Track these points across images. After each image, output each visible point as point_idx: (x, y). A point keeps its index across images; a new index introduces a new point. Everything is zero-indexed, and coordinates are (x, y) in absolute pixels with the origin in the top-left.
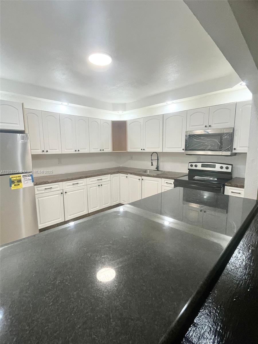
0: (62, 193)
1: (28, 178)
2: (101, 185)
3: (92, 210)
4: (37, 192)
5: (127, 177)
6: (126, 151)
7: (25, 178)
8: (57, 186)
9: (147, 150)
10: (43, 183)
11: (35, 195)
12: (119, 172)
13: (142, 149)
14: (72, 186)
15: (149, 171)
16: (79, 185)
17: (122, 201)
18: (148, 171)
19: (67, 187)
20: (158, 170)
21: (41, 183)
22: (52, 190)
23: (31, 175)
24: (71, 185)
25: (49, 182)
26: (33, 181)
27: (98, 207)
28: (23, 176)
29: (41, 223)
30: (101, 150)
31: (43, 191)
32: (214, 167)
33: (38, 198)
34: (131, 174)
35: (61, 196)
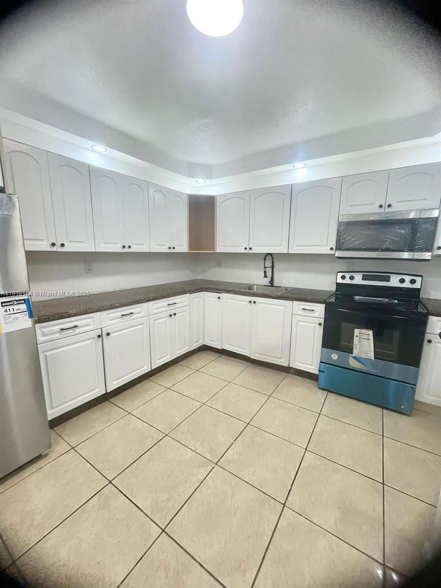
0: (99, 336)
1: (16, 307)
2: (175, 314)
3: (158, 363)
4: (40, 338)
5: (219, 298)
6: (214, 250)
7: (7, 308)
8: (89, 320)
9: (256, 250)
10: (57, 316)
11: (37, 345)
12: (203, 290)
13: (246, 248)
14: (120, 320)
15: (257, 288)
16: (133, 316)
17: (208, 341)
18: (255, 286)
19: (109, 322)
20: (272, 285)
21: (52, 316)
22: (77, 330)
23: (26, 301)
24: (117, 318)
25: (69, 314)
26: (31, 316)
27: (168, 356)
28: (2, 303)
29: (54, 406)
30: (170, 248)
31: (58, 335)
32: (387, 279)
33: (43, 352)
34: (228, 292)
35: (98, 341)
